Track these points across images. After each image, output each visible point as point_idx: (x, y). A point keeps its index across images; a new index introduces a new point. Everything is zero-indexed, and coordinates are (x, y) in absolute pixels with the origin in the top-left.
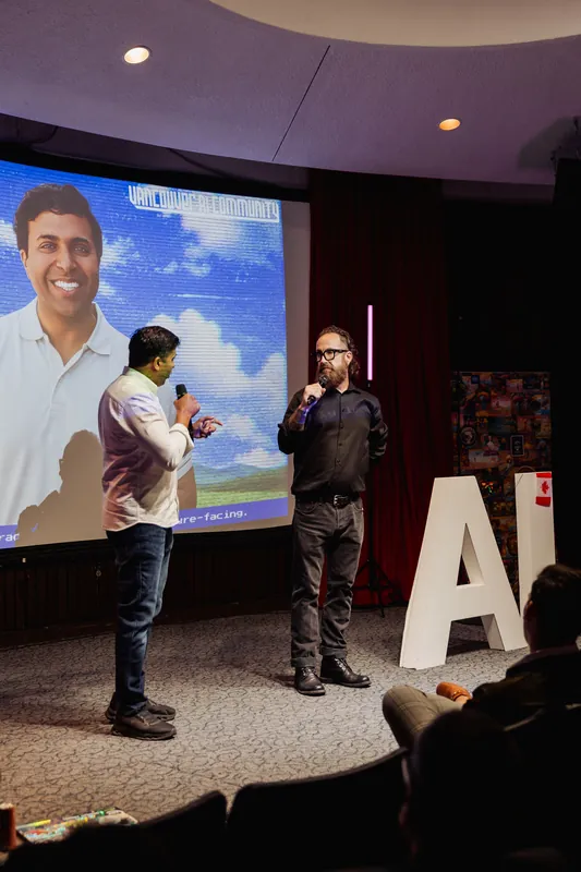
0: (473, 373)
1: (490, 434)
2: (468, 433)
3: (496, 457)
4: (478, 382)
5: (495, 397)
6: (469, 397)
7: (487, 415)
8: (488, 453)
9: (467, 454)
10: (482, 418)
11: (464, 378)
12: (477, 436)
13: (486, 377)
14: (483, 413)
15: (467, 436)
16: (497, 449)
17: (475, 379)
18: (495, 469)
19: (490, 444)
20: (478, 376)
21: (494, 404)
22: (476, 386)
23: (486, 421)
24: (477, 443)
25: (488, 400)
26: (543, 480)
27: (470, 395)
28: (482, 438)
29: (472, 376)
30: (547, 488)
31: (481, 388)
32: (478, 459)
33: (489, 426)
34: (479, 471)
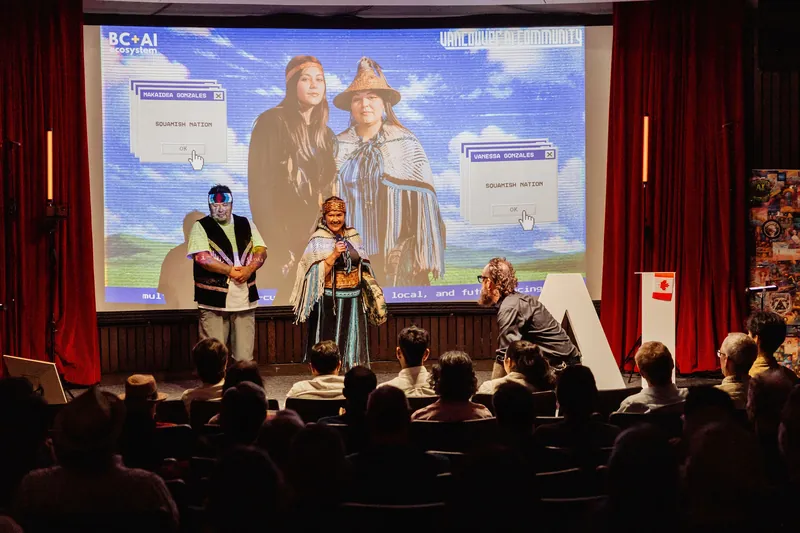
0: (780, 171)
1: (795, 228)
2: (773, 228)
4: (785, 180)
6: (773, 194)
7: (793, 210)
8: (792, 246)
9: (771, 246)
10: (786, 214)
11: (769, 175)
12: (781, 230)
13: (792, 174)
14: (789, 209)
15: (771, 230)
17: (782, 177)
19: (795, 238)
20: (785, 174)
21: (799, 200)
22: (782, 183)
23: (790, 215)
24: (781, 235)
25: (794, 196)
26: (663, 279)
27: (775, 191)
28: (787, 232)
29: (779, 174)
30: (667, 285)
31: (787, 185)
32: (781, 251)
33: (794, 221)
34: (783, 262)
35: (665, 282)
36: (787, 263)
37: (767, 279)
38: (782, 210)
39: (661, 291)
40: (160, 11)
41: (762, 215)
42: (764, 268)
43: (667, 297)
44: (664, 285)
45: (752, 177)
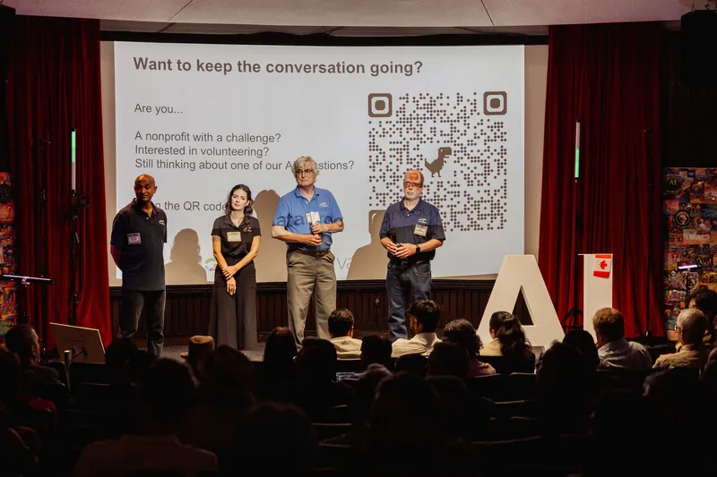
0: (690, 169)
1: (702, 217)
2: (683, 217)
3: (708, 236)
4: (694, 176)
5: (708, 188)
6: (684, 188)
7: (700, 202)
8: (700, 232)
9: (682, 232)
10: (695, 205)
11: (680, 173)
12: (691, 219)
13: (700, 171)
14: (697, 201)
15: (682, 219)
16: (708, 229)
17: (692, 174)
18: (706, 246)
19: (702, 225)
20: (694, 171)
21: (706, 193)
22: (692, 179)
23: (698, 207)
24: (690, 224)
25: (702, 190)
26: (602, 260)
27: (685, 187)
28: (695, 220)
29: (689, 171)
30: (606, 265)
31: (696, 181)
32: (691, 237)
33: (701, 211)
34: (692, 246)
35: (604, 262)
36: (696, 247)
37: (678, 260)
38: (691, 201)
39: (601, 270)
40: (164, 29)
41: (674, 206)
42: (675, 251)
43: (605, 275)
44: (603, 265)
45: (666, 173)
